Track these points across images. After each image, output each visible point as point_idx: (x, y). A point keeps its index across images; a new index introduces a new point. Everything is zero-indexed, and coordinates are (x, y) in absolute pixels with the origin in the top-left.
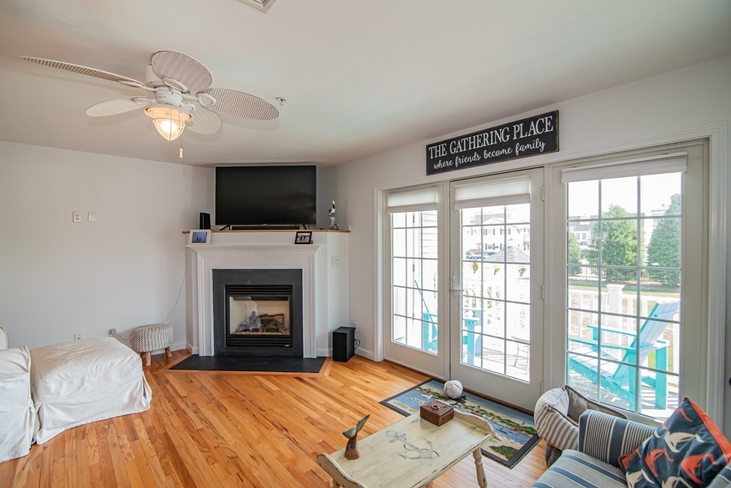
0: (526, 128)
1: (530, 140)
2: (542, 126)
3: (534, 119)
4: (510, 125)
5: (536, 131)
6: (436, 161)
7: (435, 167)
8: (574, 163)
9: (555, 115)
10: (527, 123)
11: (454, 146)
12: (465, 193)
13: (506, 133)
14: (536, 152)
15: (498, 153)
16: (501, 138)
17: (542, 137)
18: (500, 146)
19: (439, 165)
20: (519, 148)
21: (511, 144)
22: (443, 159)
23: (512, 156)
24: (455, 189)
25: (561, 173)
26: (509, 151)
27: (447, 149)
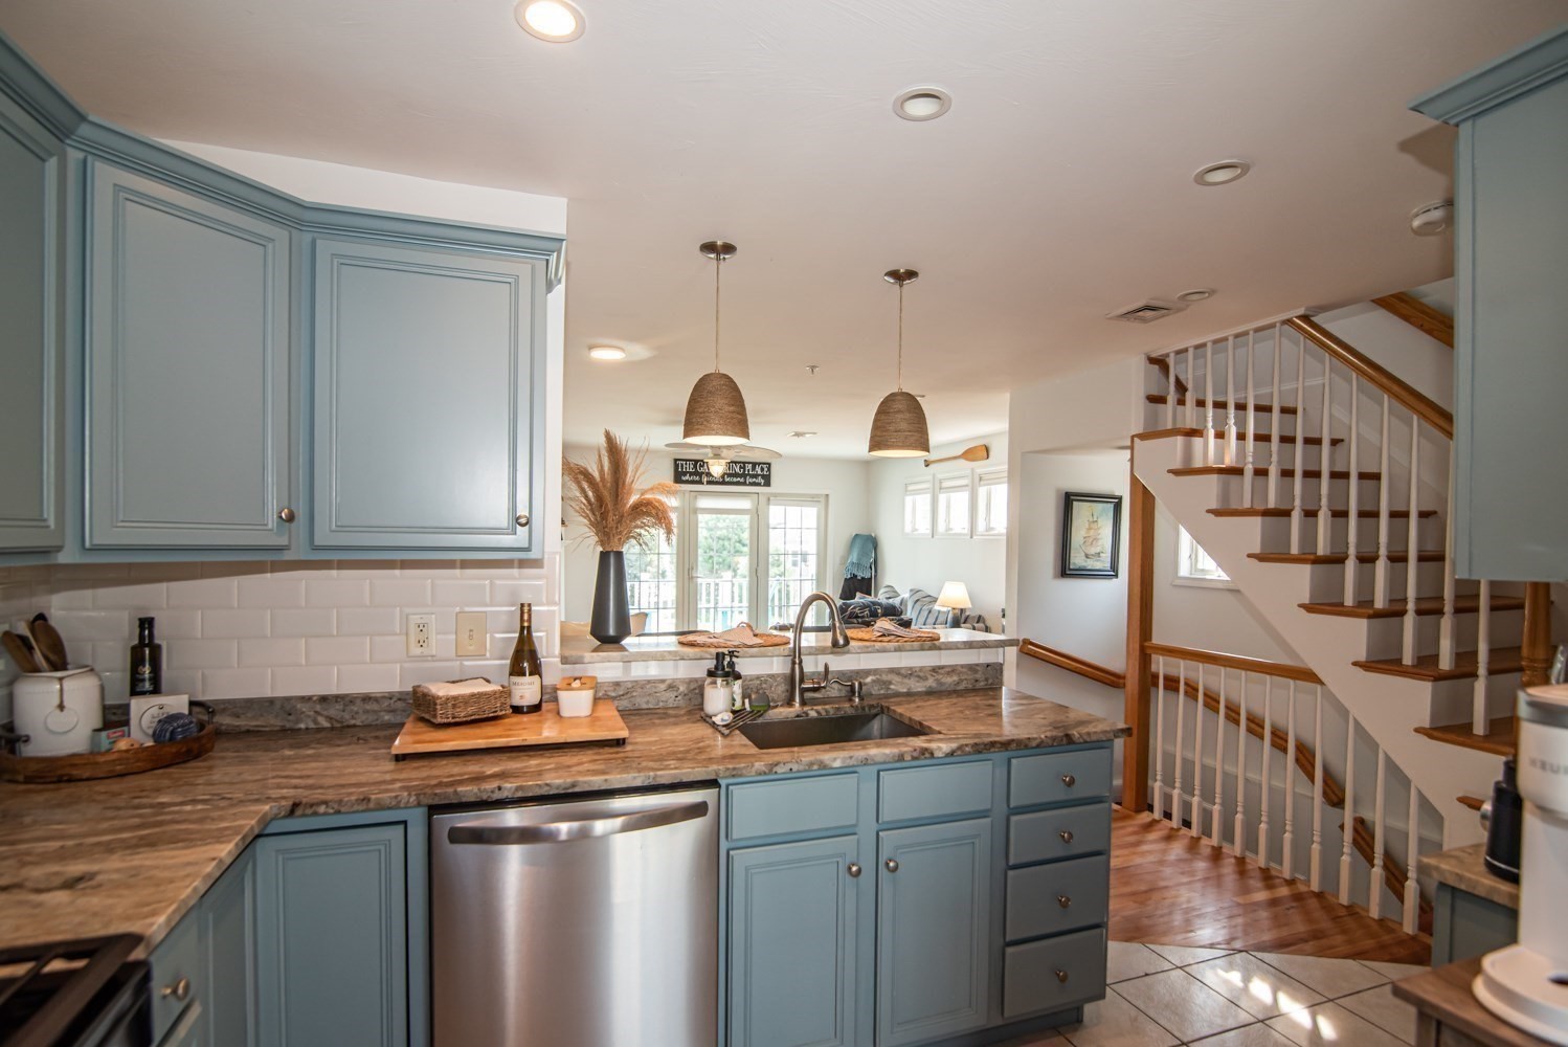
0: (754, 469)
1: (756, 476)
2: (762, 469)
3: (759, 464)
4: (744, 463)
5: (759, 472)
6: (685, 474)
7: (684, 478)
8: (776, 495)
9: (769, 464)
10: (754, 465)
11: (701, 466)
12: (703, 503)
13: (741, 467)
14: (759, 484)
15: (735, 480)
16: (737, 470)
17: (763, 476)
18: (736, 475)
19: (687, 477)
20: (749, 480)
21: (744, 475)
22: (691, 474)
23: (744, 484)
24: (696, 497)
25: (769, 499)
26: (742, 480)
27: (695, 466)
